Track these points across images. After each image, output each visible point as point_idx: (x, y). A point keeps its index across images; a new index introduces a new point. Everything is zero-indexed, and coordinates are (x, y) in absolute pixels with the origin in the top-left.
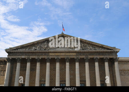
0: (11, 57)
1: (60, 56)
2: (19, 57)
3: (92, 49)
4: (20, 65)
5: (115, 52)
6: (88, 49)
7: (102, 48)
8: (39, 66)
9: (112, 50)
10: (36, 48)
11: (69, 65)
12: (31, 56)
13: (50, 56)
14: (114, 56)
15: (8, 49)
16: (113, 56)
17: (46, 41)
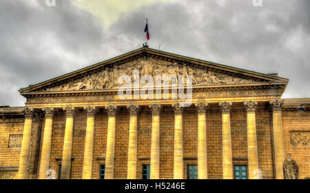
0: (32, 107)
1: (138, 102)
2: (49, 105)
3: (214, 80)
4: (51, 124)
5: (273, 86)
6: (206, 81)
7: (240, 77)
8: (93, 124)
9: (267, 81)
10: (84, 85)
11: (158, 120)
12: (73, 104)
13: (116, 102)
14: (272, 97)
15: (26, 89)
16: (268, 97)
17: (105, 67)
